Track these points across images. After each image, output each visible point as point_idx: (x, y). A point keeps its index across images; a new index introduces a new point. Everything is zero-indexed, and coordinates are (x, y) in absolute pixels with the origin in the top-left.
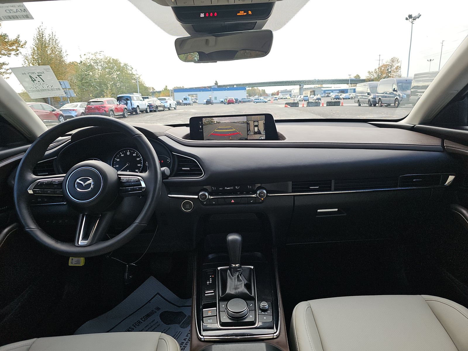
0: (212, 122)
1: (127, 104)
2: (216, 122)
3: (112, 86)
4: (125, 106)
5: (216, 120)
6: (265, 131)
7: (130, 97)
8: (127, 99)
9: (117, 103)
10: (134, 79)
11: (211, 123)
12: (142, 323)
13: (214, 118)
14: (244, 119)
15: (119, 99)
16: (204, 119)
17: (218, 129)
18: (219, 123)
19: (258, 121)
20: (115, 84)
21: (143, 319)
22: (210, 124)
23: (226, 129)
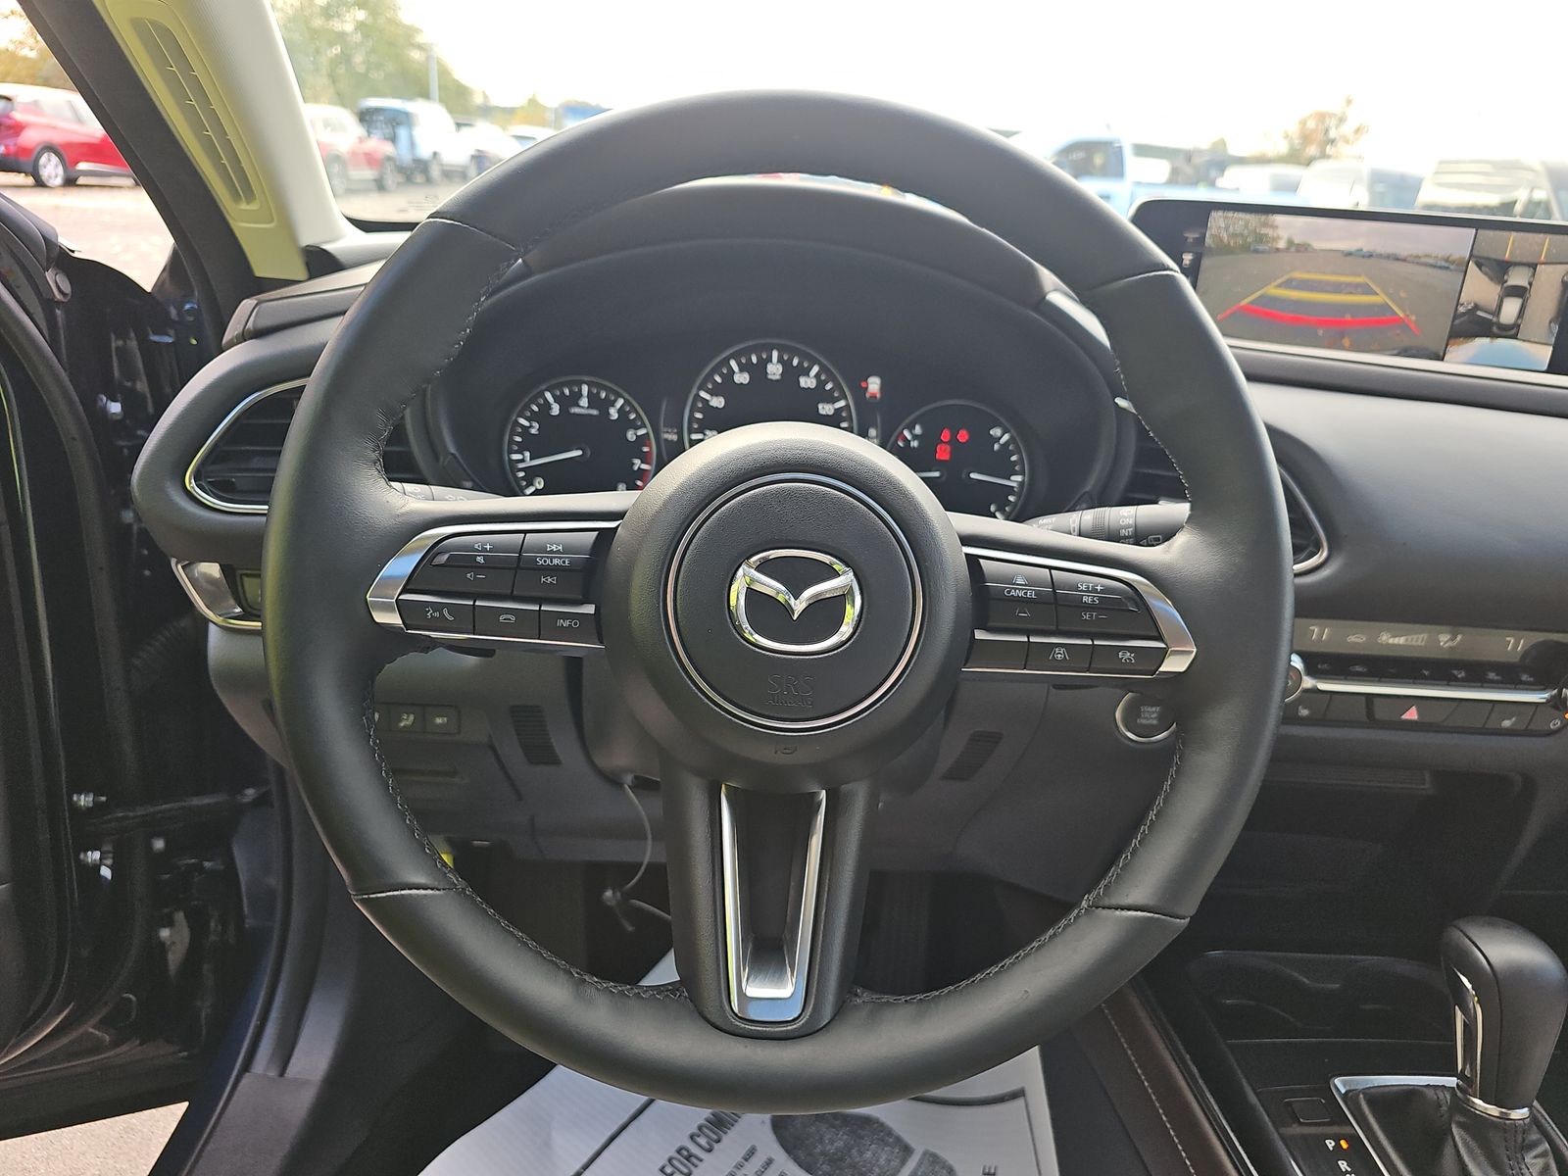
0: (1261, 239)
1: (393, 139)
2: (1282, 244)
3: (335, 62)
4: (388, 149)
5: (1287, 228)
6: (1556, 328)
7: (407, 114)
8: (395, 123)
9: (356, 130)
10: (420, 47)
11: (1254, 246)
12: (701, 1160)
13: (1279, 219)
14: (1458, 243)
15: (366, 117)
16: (1217, 219)
17: (1288, 284)
18: (1302, 248)
19: (1534, 266)
20: (346, 58)
21: (702, 1141)
22: (1246, 248)
23: (1337, 288)
